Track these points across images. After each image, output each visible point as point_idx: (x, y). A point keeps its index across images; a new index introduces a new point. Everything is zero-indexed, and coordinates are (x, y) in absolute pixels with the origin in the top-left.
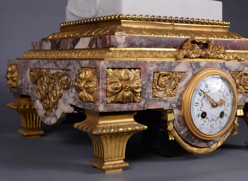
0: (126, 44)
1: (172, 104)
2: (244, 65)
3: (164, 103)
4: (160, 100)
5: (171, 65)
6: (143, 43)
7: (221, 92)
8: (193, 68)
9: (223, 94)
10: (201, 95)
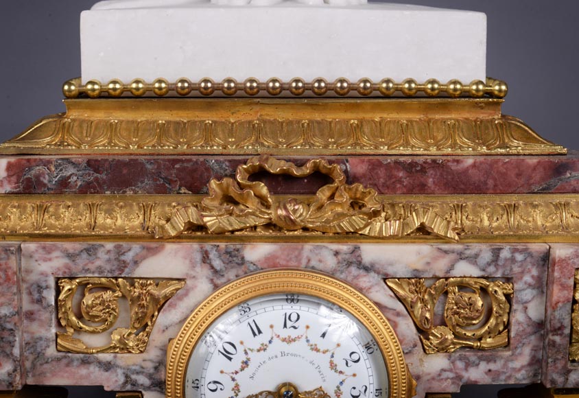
0: (9, 182)
1: (134, 377)
2: (452, 257)
3: (103, 373)
4: (85, 362)
5: (123, 258)
6: (69, 177)
7: (318, 350)
8: (212, 267)
9: (332, 356)
10: (230, 359)
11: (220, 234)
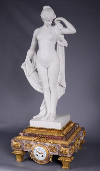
1: (30, 151)
2: (52, 145)
4: (27, 149)
5: (29, 142)
6: (27, 135)
8: (35, 143)
11: (36, 141)
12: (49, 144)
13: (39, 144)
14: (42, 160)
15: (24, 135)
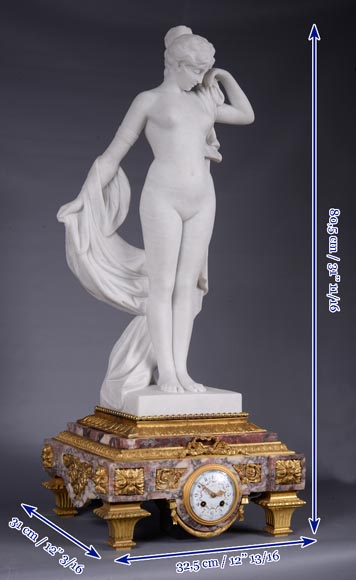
0: (137, 445)
1: (174, 495)
2: (248, 459)
3: (167, 495)
4: (162, 492)
5: (173, 463)
6: (151, 443)
8: (194, 464)
9: (224, 486)
10: (200, 488)
12: (237, 459)
13: (207, 463)
14: (219, 517)
15: (140, 445)
